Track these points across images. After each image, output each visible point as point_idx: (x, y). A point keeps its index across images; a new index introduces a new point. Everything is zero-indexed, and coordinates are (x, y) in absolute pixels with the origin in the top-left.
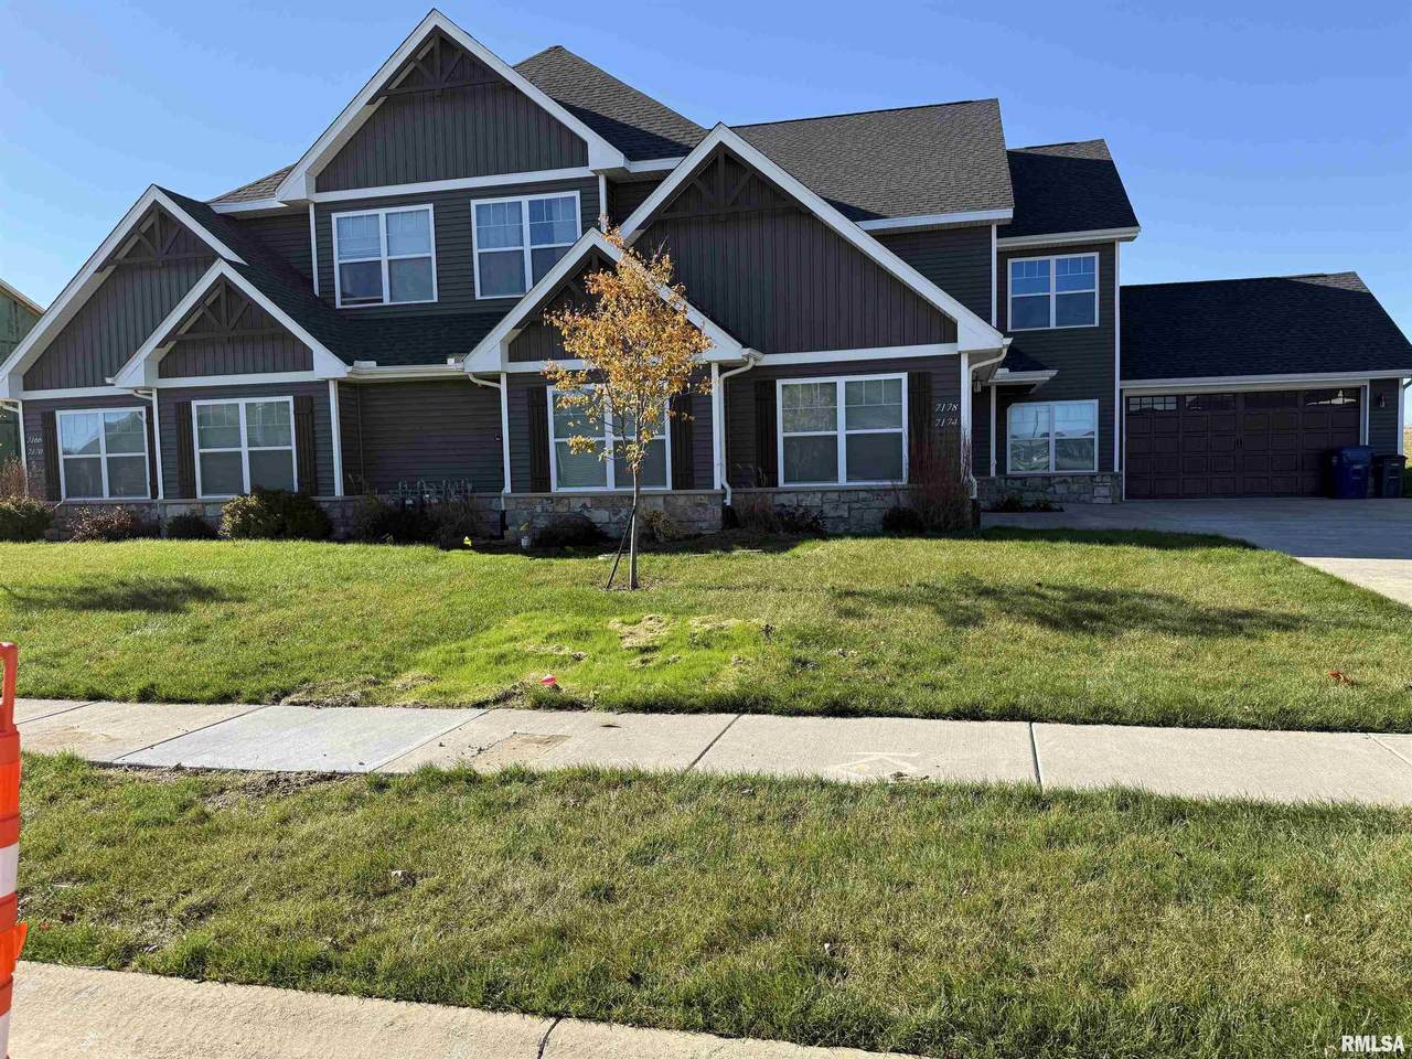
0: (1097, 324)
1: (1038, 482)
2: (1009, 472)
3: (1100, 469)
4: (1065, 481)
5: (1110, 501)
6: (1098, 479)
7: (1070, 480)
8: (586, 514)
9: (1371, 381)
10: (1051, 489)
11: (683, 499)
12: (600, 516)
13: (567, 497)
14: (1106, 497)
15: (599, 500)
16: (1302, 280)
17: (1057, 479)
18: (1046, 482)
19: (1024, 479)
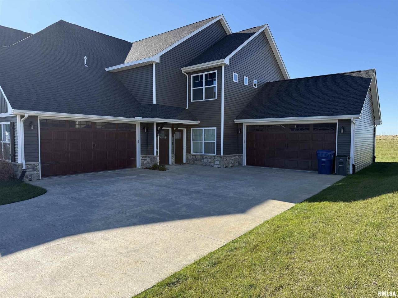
0: (216, 99)
1: (199, 157)
2: (192, 152)
3: (217, 154)
5: (219, 166)
6: (216, 158)
7: (208, 157)
9: (339, 120)
10: (203, 160)
14: (218, 165)
16: (348, 74)
17: (205, 157)
18: (201, 157)
19: (195, 156)
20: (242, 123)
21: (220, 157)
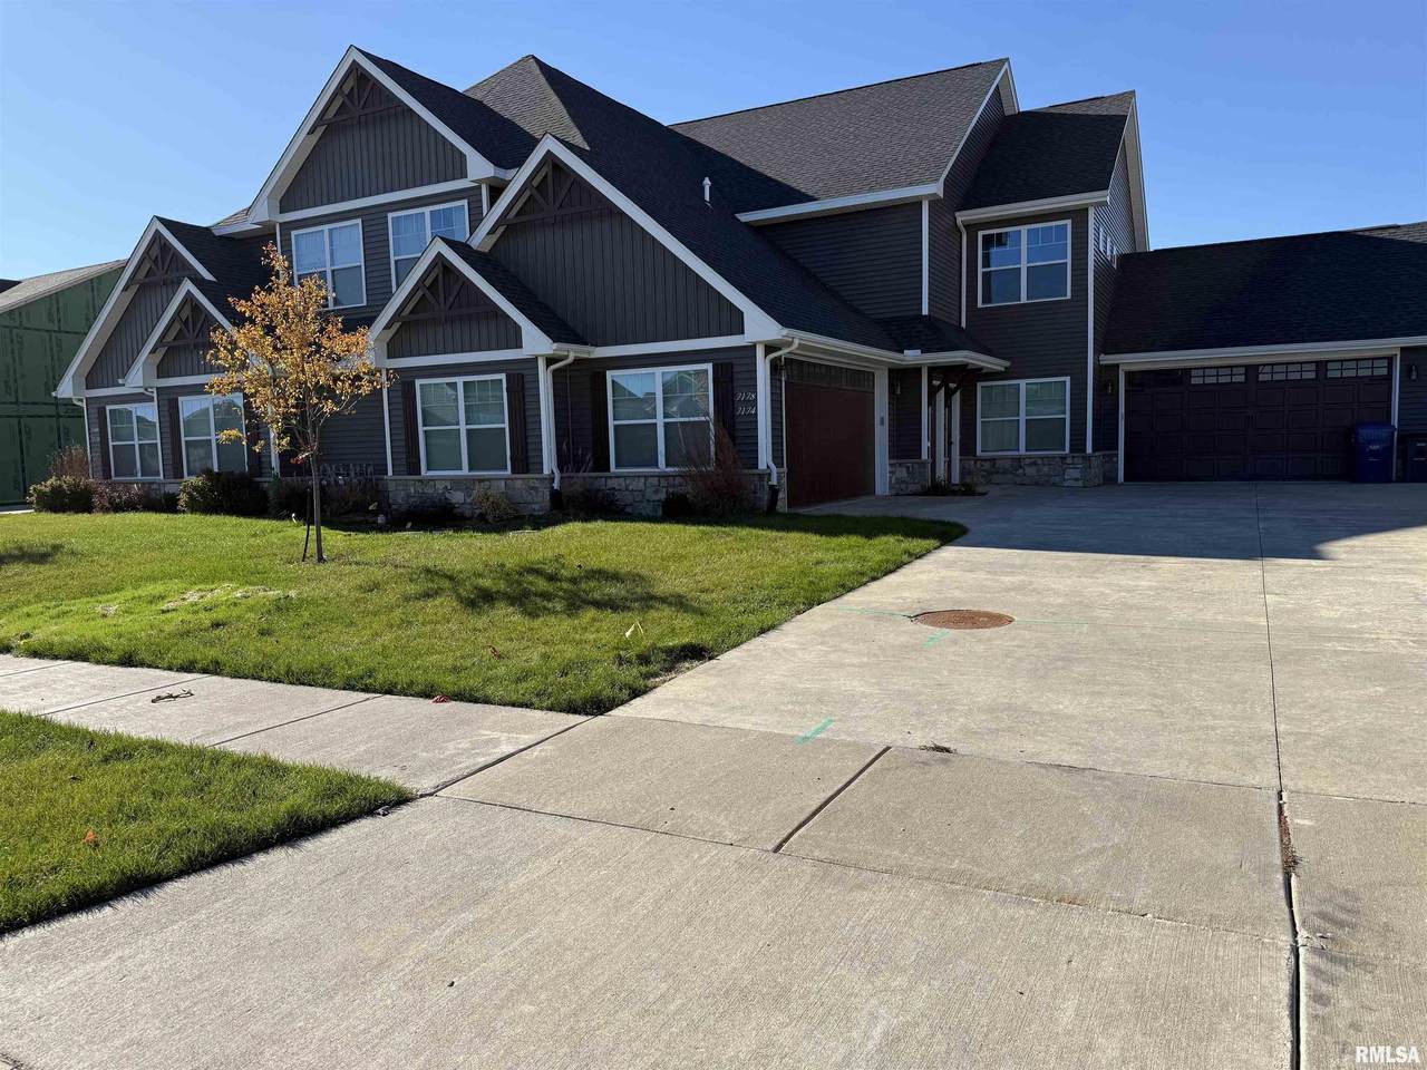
0: (1069, 296)
1: (1007, 464)
2: (979, 452)
3: (1071, 451)
4: (1034, 463)
5: (1080, 483)
6: (1069, 461)
7: (1040, 461)
8: (447, 495)
9: (1402, 349)
10: (1021, 471)
11: (521, 482)
12: (457, 497)
13: (433, 480)
14: (1076, 480)
15: (457, 483)
16: (1367, 234)
17: (1028, 461)
18: (1015, 464)
19: (993, 460)
20: (1117, 366)
21: (1083, 457)
